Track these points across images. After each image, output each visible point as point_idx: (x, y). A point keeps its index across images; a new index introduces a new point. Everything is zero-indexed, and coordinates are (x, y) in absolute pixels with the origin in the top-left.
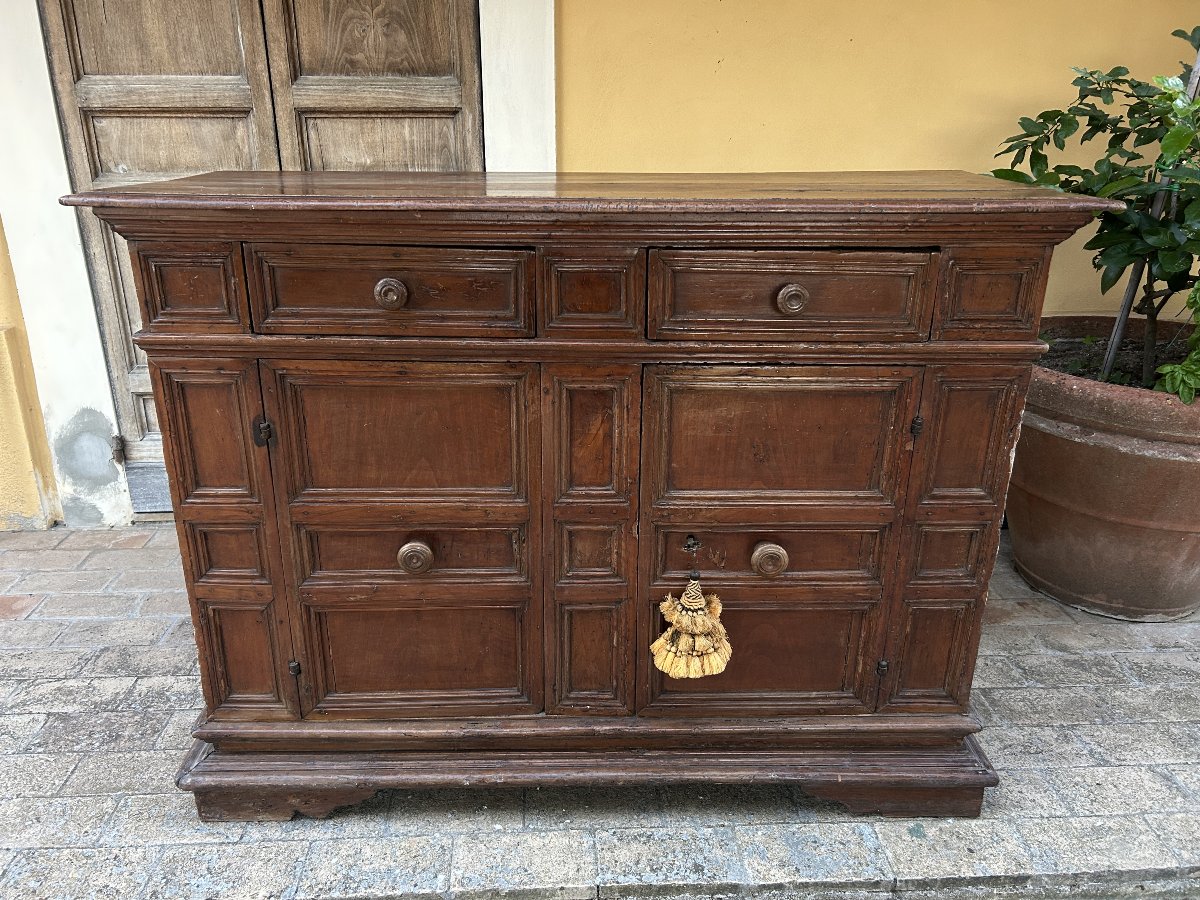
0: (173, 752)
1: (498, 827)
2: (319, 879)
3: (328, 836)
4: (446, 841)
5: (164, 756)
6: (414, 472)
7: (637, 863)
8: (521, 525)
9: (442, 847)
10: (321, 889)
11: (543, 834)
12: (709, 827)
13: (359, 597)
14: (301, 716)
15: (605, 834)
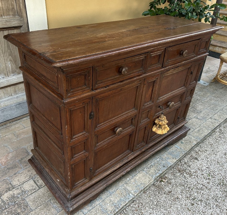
0: (40, 207)
1: (128, 179)
2: (110, 210)
3: (101, 201)
4: (123, 188)
5: (38, 210)
6: (118, 112)
7: (155, 171)
8: (135, 116)
9: (124, 189)
10: (113, 211)
11: (137, 175)
12: (158, 158)
13: (106, 146)
14: (91, 179)
15: (145, 169)
